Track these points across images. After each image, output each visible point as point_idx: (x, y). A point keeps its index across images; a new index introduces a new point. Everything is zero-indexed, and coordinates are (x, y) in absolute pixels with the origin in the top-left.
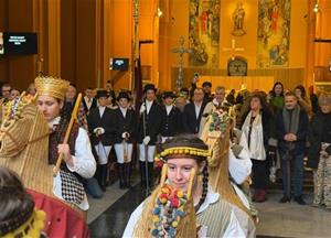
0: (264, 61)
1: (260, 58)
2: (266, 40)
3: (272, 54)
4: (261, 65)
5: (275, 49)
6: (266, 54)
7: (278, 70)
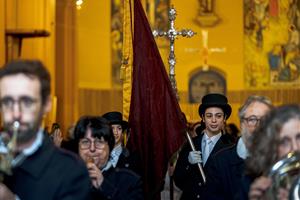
0: (258, 75)
1: (250, 69)
2: (259, 33)
3: (273, 61)
4: (253, 82)
5: (278, 50)
6: (261, 60)
7: (286, 92)
